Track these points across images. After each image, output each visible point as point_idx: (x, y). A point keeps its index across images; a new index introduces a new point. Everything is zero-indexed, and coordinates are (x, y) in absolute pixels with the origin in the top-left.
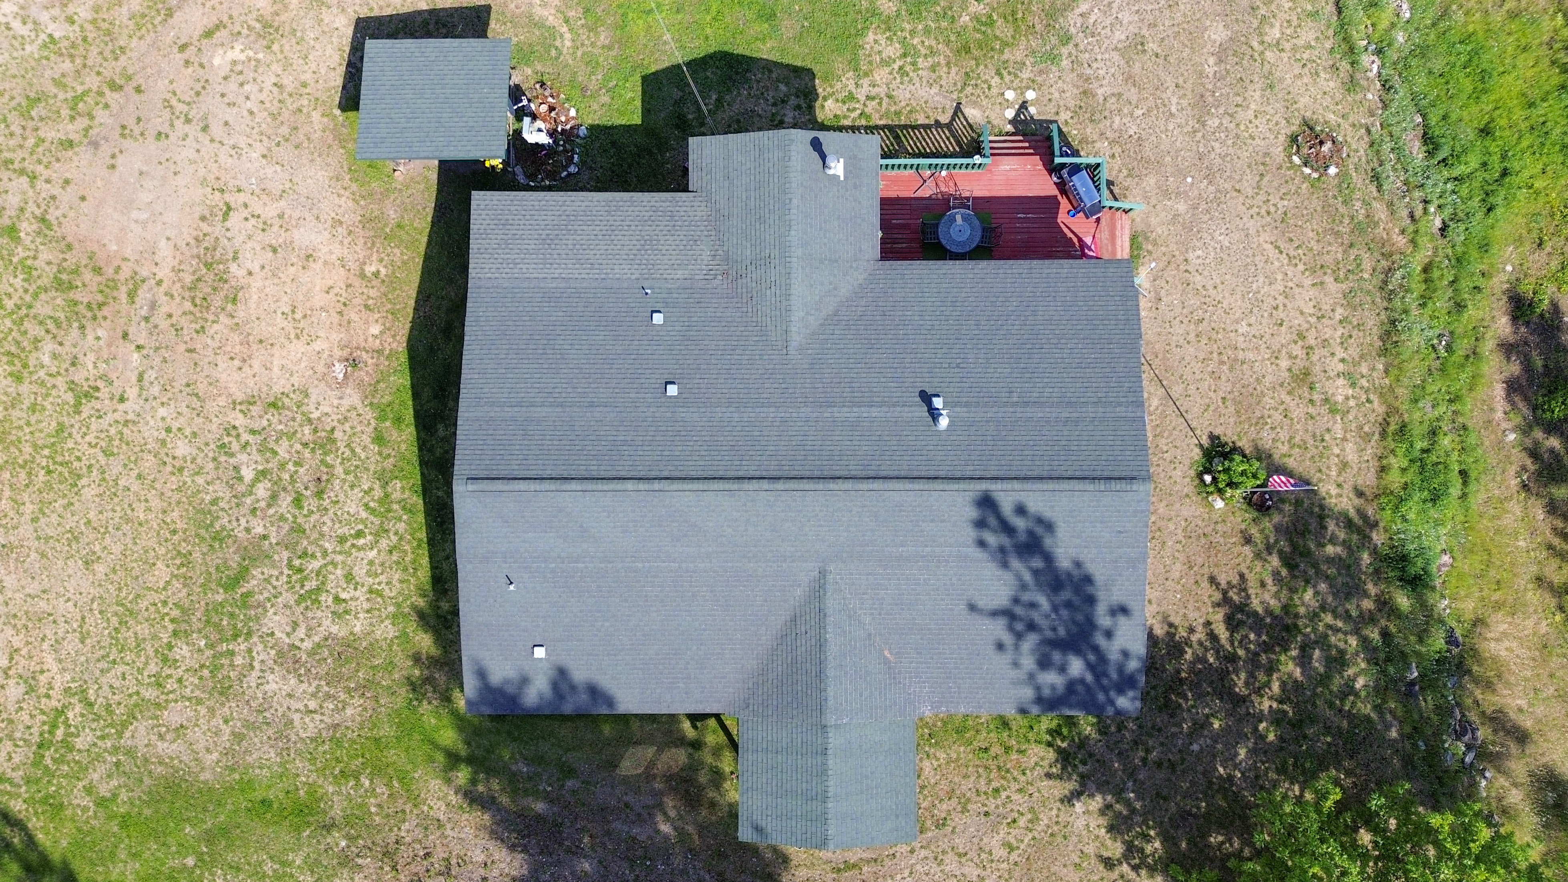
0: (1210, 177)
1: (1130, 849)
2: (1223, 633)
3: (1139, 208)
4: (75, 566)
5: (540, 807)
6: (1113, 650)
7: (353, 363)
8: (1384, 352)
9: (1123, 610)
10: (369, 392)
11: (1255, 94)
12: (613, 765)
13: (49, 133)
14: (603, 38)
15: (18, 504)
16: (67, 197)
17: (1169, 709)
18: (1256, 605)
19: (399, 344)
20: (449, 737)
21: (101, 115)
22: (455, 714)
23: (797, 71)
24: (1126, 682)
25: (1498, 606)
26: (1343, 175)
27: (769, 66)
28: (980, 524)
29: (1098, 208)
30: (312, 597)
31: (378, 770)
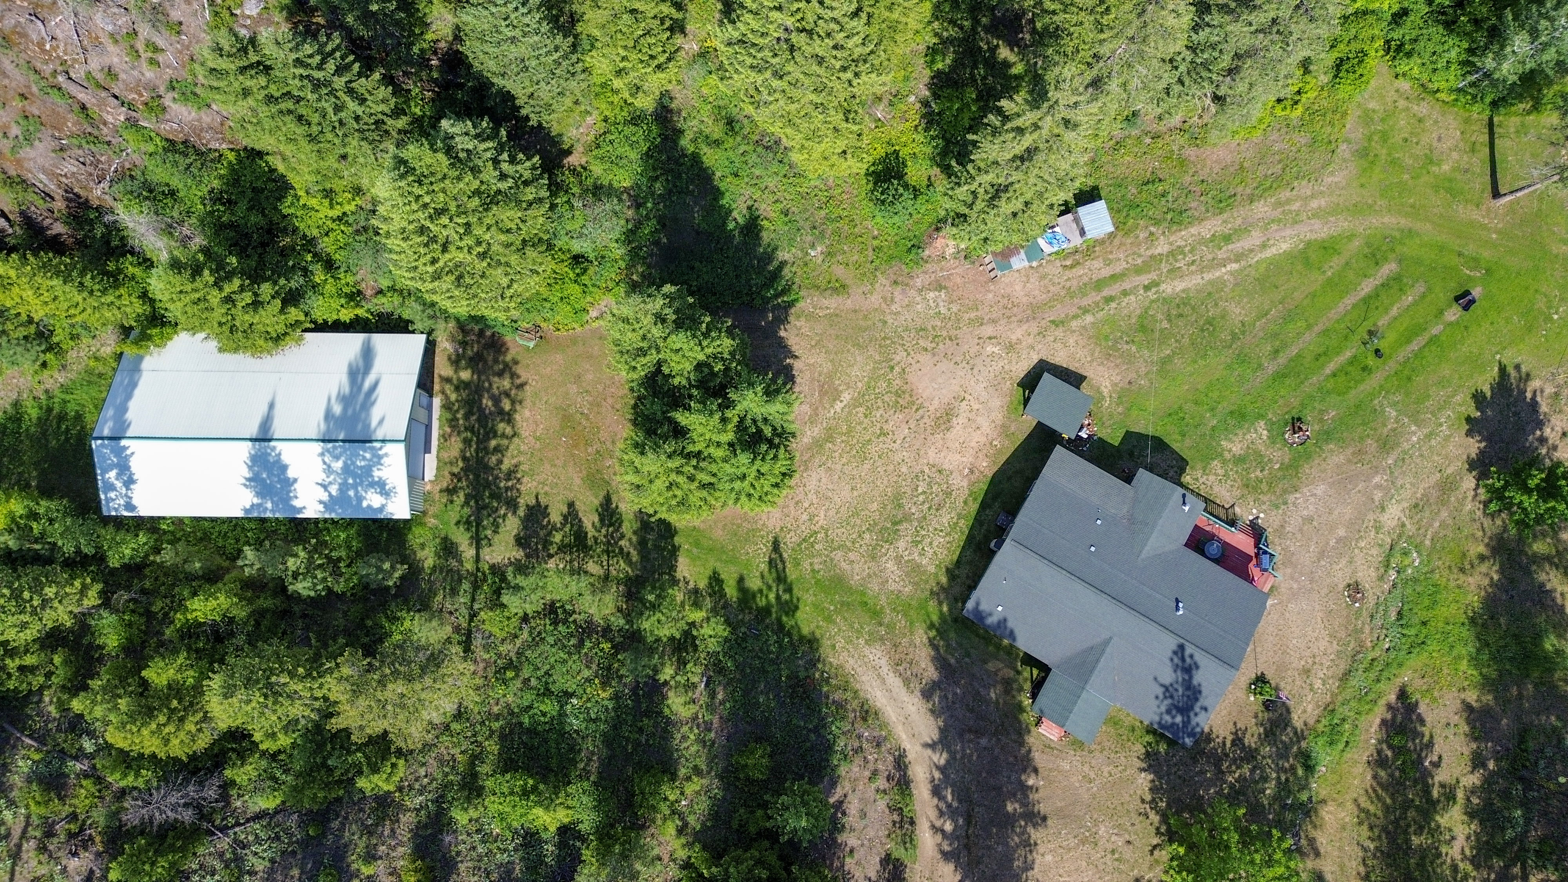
0: (1312, 581)
1: (1153, 800)
2: (1228, 745)
3: (1280, 577)
4: (848, 487)
5: (952, 661)
6: (1194, 721)
7: (972, 471)
8: (1341, 680)
9: (1206, 709)
10: (972, 484)
11: (1344, 562)
12: (985, 662)
13: (922, 343)
14: (1120, 410)
15: (841, 456)
16: (916, 366)
17: (1195, 760)
18: (1246, 741)
19: (990, 474)
20: (935, 618)
21: (941, 346)
22: (941, 611)
23: (1183, 459)
24: (1192, 734)
25: (1334, 800)
26: (1360, 608)
27: (1174, 452)
28: (1175, 653)
29: (1266, 570)
30: (916, 543)
31: (905, 615)
